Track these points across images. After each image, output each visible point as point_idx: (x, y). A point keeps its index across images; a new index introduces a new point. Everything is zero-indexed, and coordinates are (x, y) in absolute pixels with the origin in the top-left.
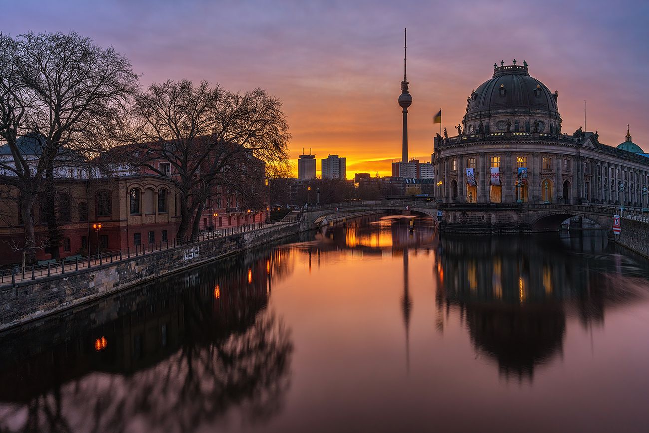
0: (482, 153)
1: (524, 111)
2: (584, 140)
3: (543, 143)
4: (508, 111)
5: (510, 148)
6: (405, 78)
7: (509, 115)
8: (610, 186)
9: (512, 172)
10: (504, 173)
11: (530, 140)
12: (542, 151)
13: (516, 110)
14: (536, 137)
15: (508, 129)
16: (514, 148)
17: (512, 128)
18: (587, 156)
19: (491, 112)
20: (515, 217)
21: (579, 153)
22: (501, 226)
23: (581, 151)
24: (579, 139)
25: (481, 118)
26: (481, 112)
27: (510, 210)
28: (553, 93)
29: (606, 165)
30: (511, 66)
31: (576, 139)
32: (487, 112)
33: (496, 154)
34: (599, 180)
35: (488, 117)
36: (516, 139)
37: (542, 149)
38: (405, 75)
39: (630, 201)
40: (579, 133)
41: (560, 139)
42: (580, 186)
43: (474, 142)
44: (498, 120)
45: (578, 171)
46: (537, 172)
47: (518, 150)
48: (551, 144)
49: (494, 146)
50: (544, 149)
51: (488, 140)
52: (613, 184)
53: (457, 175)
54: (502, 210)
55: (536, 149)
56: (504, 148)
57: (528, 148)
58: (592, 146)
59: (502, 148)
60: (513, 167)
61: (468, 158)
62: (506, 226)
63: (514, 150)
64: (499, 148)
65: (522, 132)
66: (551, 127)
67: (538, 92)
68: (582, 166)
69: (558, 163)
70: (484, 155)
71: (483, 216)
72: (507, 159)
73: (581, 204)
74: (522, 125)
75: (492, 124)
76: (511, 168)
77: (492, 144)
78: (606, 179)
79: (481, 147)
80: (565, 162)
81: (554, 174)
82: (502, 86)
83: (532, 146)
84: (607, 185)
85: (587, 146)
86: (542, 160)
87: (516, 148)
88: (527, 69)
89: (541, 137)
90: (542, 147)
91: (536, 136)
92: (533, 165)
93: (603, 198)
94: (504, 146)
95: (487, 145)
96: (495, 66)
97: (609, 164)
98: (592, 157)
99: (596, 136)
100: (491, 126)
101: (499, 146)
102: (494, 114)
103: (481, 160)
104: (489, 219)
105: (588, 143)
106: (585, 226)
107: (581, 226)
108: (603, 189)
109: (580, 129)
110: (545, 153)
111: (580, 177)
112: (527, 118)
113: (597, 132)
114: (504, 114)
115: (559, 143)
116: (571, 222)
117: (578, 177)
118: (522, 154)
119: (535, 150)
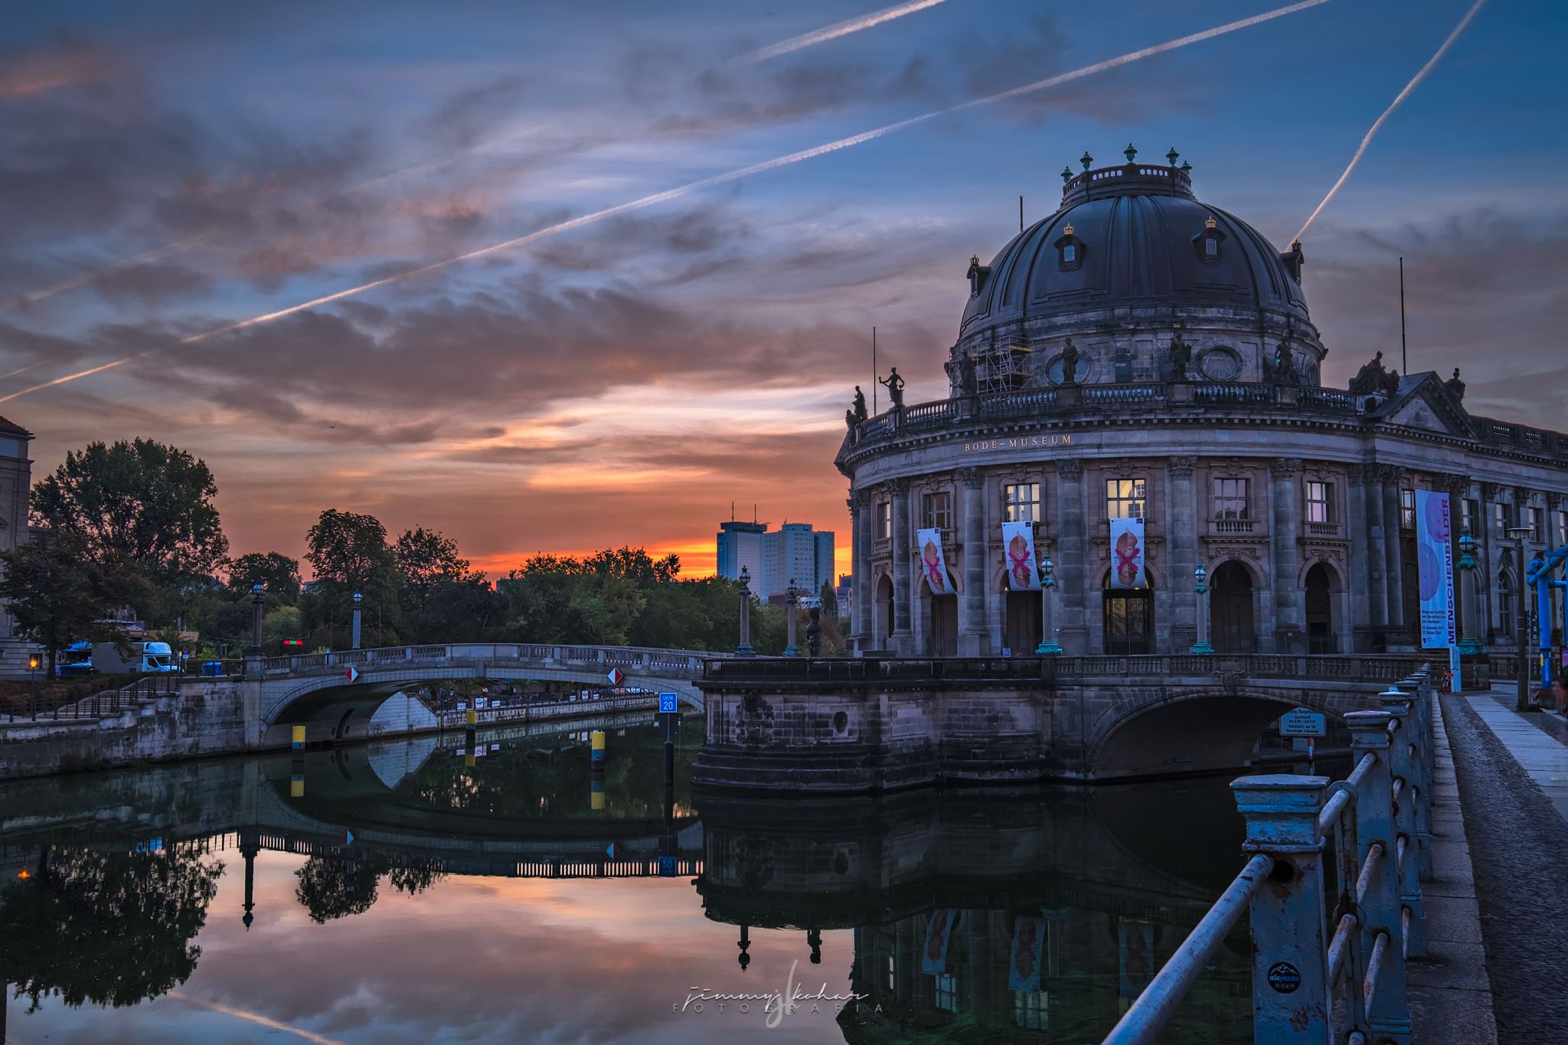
0: (968, 469)
2: (1394, 401)
3: (1211, 421)
5: (1076, 446)
9: (1087, 538)
10: (1053, 541)
11: (1150, 411)
12: (1207, 451)
14: (1178, 397)
15: (1070, 373)
16: (1090, 446)
18: (1410, 463)
21: (1374, 451)
23: (1380, 444)
24: (1373, 400)
31: (1361, 400)
33: (1022, 471)
36: (1098, 412)
37: (1206, 444)
40: (1372, 377)
41: (1288, 401)
42: (1379, 580)
43: (940, 429)
45: (1371, 521)
46: (1187, 533)
47: (1109, 453)
48: (1242, 421)
49: (1011, 443)
50: (1216, 444)
51: (989, 420)
55: (1186, 446)
56: (1051, 448)
57: (1148, 445)
58: (1434, 423)
59: (1042, 445)
60: (1090, 520)
61: (925, 490)
63: (1092, 453)
64: (1034, 449)
67: (1210, 240)
69: (1279, 495)
70: (978, 474)
72: (1064, 488)
73: (1383, 650)
74: (1146, 363)
76: (1080, 522)
77: (1002, 434)
78: (1507, 550)
79: (967, 447)
80: (1316, 489)
81: (1262, 540)
83: (1166, 436)
85: (1412, 423)
86: (1209, 488)
87: (1099, 446)
89: (1201, 401)
90: (1206, 435)
91: (1181, 394)
92: (1173, 506)
94: (1053, 441)
95: (986, 437)
97: (1521, 494)
101: (1035, 441)
105: (1414, 411)
109: (1378, 362)
110: (1227, 458)
111: (1381, 545)
115: (1278, 417)
117: (1371, 547)
118: (1125, 466)
119: (1179, 451)
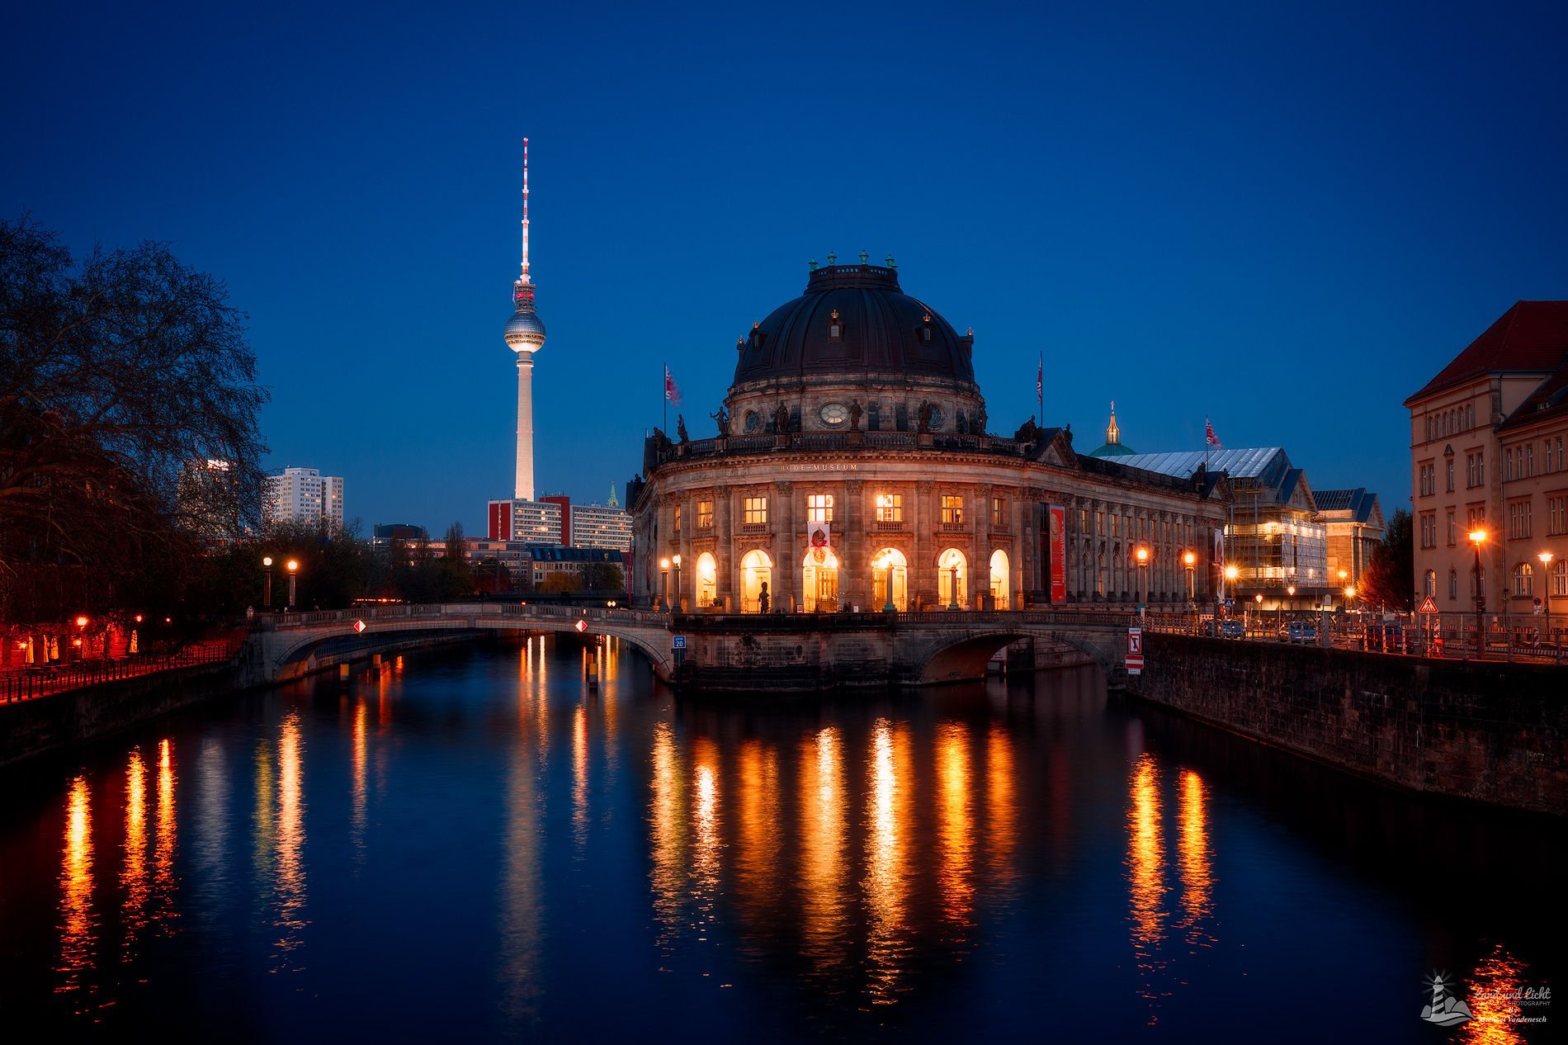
0: (783, 483)
1: (891, 377)
2: (1039, 448)
3: (943, 458)
4: (851, 377)
5: (859, 472)
7: (853, 386)
8: (1097, 557)
9: (865, 532)
10: (843, 533)
11: (909, 451)
12: (939, 477)
13: (871, 375)
15: (854, 422)
16: (869, 471)
17: (863, 421)
18: (1046, 486)
19: (804, 378)
20: (877, 647)
21: (1029, 479)
22: (843, 671)
23: (1033, 475)
24: (1029, 445)
25: (778, 394)
26: (779, 377)
27: (868, 630)
28: (962, 334)
29: (1088, 505)
30: (854, 267)
31: (1022, 444)
32: (794, 379)
33: (820, 486)
34: (1072, 542)
35: (796, 392)
36: (875, 449)
37: (941, 473)
39: (1139, 591)
40: (1029, 430)
41: (985, 446)
42: (1030, 562)
43: (762, 453)
44: (825, 399)
45: (1026, 524)
46: (927, 531)
47: (880, 477)
48: (962, 459)
49: (816, 467)
50: (945, 472)
51: (799, 450)
52: (1102, 552)
53: (716, 539)
54: (847, 631)
55: (927, 473)
56: (843, 472)
57: (906, 472)
58: (1058, 461)
59: (839, 468)
60: (866, 520)
61: (744, 495)
62: (856, 672)
63: (869, 476)
64: (832, 472)
65: (887, 431)
67: (927, 332)
68: (1036, 509)
69: (979, 506)
70: (787, 488)
71: (799, 648)
72: (850, 499)
73: (1033, 606)
74: (888, 413)
75: (808, 409)
76: (860, 522)
77: (810, 460)
78: (1088, 540)
79: (783, 467)
80: (996, 504)
81: (969, 535)
82: (835, 315)
83: (916, 466)
84: (1090, 557)
85: (1047, 460)
86: (939, 501)
87: (875, 472)
88: (897, 276)
89: (937, 444)
90: (940, 468)
92: (919, 513)
94: (845, 467)
95: (799, 462)
96: (813, 263)
97: (1095, 503)
98: (1057, 488)
99: (1069, 435)
100: (806, 414)
101: (832, 467)
102: (815, 384)
103: (780, 501)
104: (816, 654)
105: (1049, 454)
108: (1082, 566)
109: (1032, 421)
110: (949, 482)
111: (1031, 539)
112: (900, 396)
113: (1068, 427)
114: (841, 386)
115: (982, 457)
116: (1010, 653)
118: (888, 485)
119: (924, 477)
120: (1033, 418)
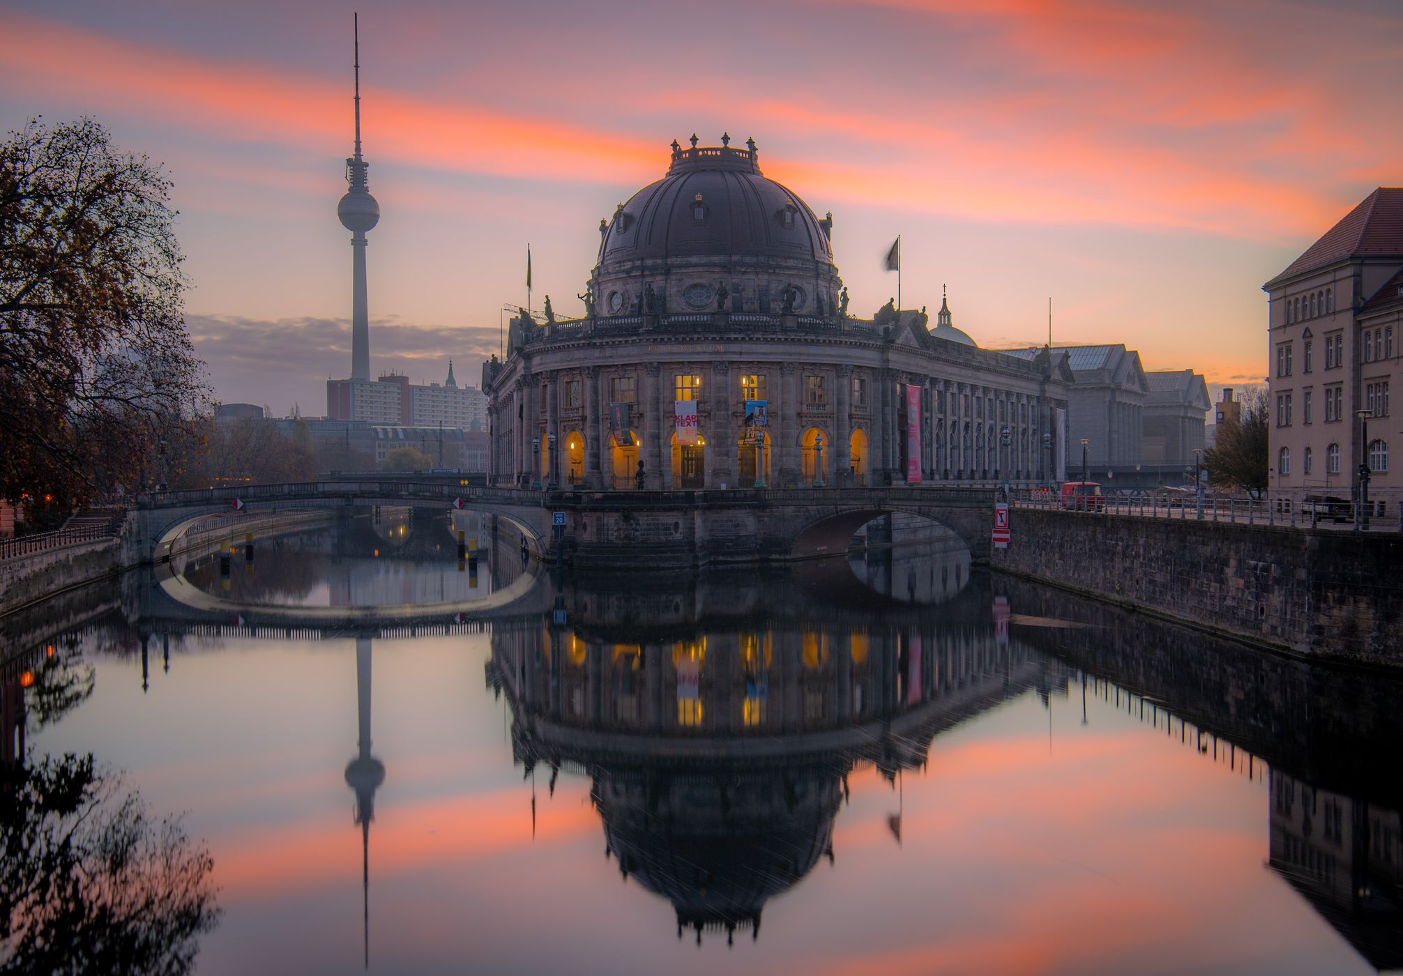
0: (651, 363)
1: (754, 260)
2: (898, 329)
3: (806, 340)
4: (716, 259)
5: (725, 353)
6: (358, 149)
7: (717, 269)
8: (948, 436)
9: (730, 412)
10: (709, 414)
11: (774, 333)
12: (804, 359)
13: (735, 258)
14: (789, 324)
15: (721, 305)
16: (734, 353)
17: (728, 303)
18: (905, 368)
19: (669, 261)
20: (748, 523)
21: (888, 360)
22: (716, 546)
23: (891, 357)
24: (888, 328)
25: (643, 276)
26: (643, 259)
27: (740, 507)
28: (821, 216)
29: (941, 386)
30: (716, 149)
31: (881, 328)
32: (659, 261)
33: (688, 367)
34: (926, 423)
35: (661, 274)
36: (741, 331)
37: (804, 354)
38: (358, 142)
39: (987, 468)
40: (888, 314)
41: (846, 328)
42: (888, 441)
43: (630, 335)
44: (688, 282)
45: (885, 404)
46: (791, 411)
47: (745, 358)
48: (824, 341)
49: (683, 348)
50: (809, 355)
51: (667, 332)
52: (954, 431)
53: (584, 419)
54: (721, 507)
55: (790, 354)
56: (710, 353)
57: (770, 354)
58: (913, 342)
59: (704, 350)
60: (732, 401)
61: (613, 376)
62: (728, 547)
63: (736, 357)
64: (699, 353)
65: (750, 313)
66: (819, 300)
67: (788, 214)
68: (894, 391)
69: (840, 387)
70: (657, 368)
71: (676, 525)
72: (717, 379)
73: (890, 484)
74: (751, 295)
75: (673, 291)
76: (726, 402)
77: (677, 342)
78: (940, 420)
79: (650, 348)
80: (857, 384)
81: (831, 416)
82: (699, 198)
83: (781, 348)
84: (942, 436)
85: (905, 343)
86: (802, 381)
87: (741, 353)
88: (756, 157)
89: (800, 325)
90: (803, 349)
91: (790, 322)
92: (783, 393)
93: (935, 467)
94: (711, 348)
95: (666, 343)
96: (675, 145)
98: (913, 370)
100: (671, 296)
101: (699, 348)
102: (680, 266)
103: (649, 381)
104: (692, 530)
105: (906, 336)
106: (897, 537)
107: (888, 537)
108: (935, 445)
109: (890, 305)
110: (812, 364)
111: (890, 418)
112: (763, 279)
113: (924, 310)
114: (706, 269)
115: (844, 339)
116: (869, 529)
117: (884, 420)
118: (752, 366)
119: (786, 359)
120: (892, 300)
